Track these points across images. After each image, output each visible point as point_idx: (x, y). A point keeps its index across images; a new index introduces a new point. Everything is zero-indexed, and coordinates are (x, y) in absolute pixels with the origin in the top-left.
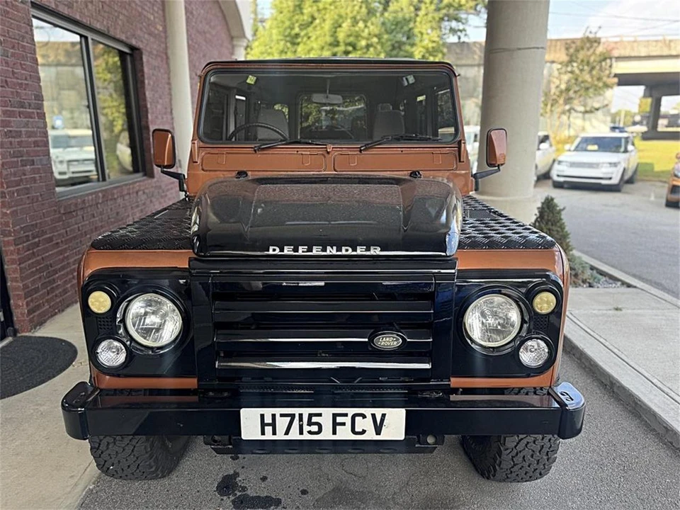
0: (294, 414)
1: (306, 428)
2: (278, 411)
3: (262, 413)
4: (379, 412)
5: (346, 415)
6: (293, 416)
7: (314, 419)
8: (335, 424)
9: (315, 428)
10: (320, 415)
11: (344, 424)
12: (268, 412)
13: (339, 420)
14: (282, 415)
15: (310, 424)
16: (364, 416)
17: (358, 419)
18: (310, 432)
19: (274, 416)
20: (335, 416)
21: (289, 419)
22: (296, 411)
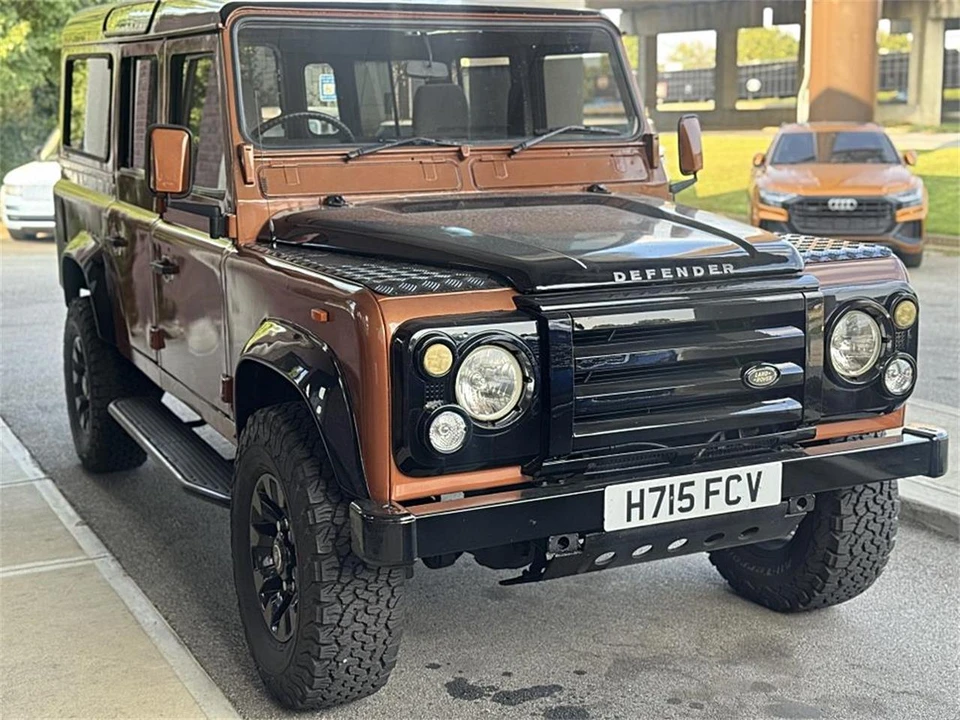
0: (664, 487)
1: (677, 504)
2: (647, 484)
3: (629, 490)
4: (753, 469)
5: (720, 479)
6: (662, 489)
7: (686, 491)
8: (709, 493)
9: (686, 503)
10: (692, 484)
11: (717, 492)
12: (635, 487)
13: (713, 487)
14: (652, 490)
15: (682, 497)
16: (738, 478)
17: (733, 482)
18: (682, 510)
19: (642, 491)
20: (709, 482)
21: (658, 493)
22: (665, 482)
